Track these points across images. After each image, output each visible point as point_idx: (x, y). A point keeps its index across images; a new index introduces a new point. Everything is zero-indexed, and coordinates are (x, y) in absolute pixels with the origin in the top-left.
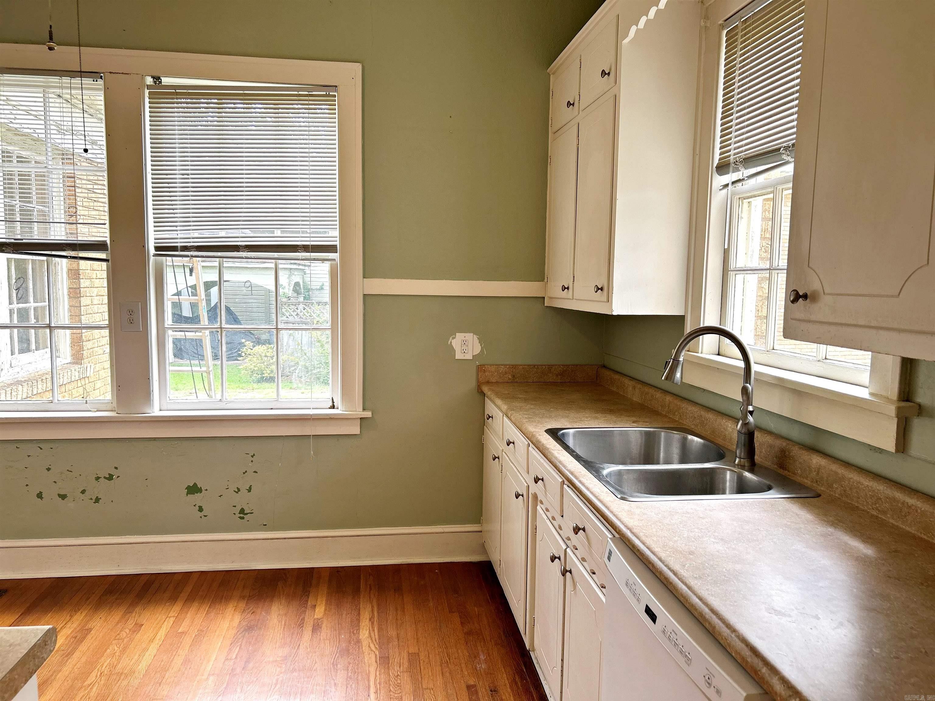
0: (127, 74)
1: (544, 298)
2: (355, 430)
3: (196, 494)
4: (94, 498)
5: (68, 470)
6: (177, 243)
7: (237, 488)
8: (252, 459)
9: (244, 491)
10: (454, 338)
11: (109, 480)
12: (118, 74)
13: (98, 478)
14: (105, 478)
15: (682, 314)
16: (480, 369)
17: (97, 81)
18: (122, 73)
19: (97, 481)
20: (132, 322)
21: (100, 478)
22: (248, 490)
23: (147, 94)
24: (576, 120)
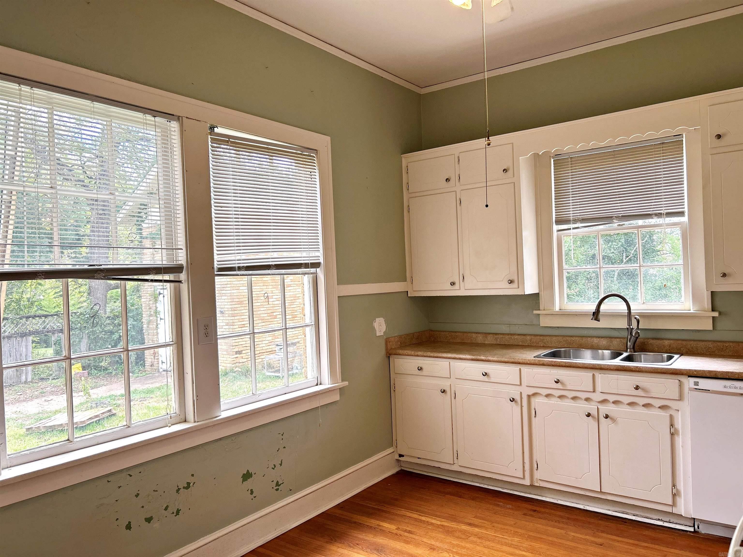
0: (198, 120)
1: (407, 292)
2: (336, 397)
3: (248, 480)
4: (175, 512)
5: (154, 491)
6: (235, 264)
7: (274, 465)
8: (282, 437)
9: (278, 466)
10: (375, 322)
11: (187, 489)
12: (192, 120)
13: (178, 490)
14: (184, 488)
15: (537, 292)
16: (387, 341)
17: (170, 122)
18: (193, 119)
19: (177, 494)
20: (207, 335)
21: (181, 489)
22: (280, 464)
23: (210, 140)
24: (453, 189)
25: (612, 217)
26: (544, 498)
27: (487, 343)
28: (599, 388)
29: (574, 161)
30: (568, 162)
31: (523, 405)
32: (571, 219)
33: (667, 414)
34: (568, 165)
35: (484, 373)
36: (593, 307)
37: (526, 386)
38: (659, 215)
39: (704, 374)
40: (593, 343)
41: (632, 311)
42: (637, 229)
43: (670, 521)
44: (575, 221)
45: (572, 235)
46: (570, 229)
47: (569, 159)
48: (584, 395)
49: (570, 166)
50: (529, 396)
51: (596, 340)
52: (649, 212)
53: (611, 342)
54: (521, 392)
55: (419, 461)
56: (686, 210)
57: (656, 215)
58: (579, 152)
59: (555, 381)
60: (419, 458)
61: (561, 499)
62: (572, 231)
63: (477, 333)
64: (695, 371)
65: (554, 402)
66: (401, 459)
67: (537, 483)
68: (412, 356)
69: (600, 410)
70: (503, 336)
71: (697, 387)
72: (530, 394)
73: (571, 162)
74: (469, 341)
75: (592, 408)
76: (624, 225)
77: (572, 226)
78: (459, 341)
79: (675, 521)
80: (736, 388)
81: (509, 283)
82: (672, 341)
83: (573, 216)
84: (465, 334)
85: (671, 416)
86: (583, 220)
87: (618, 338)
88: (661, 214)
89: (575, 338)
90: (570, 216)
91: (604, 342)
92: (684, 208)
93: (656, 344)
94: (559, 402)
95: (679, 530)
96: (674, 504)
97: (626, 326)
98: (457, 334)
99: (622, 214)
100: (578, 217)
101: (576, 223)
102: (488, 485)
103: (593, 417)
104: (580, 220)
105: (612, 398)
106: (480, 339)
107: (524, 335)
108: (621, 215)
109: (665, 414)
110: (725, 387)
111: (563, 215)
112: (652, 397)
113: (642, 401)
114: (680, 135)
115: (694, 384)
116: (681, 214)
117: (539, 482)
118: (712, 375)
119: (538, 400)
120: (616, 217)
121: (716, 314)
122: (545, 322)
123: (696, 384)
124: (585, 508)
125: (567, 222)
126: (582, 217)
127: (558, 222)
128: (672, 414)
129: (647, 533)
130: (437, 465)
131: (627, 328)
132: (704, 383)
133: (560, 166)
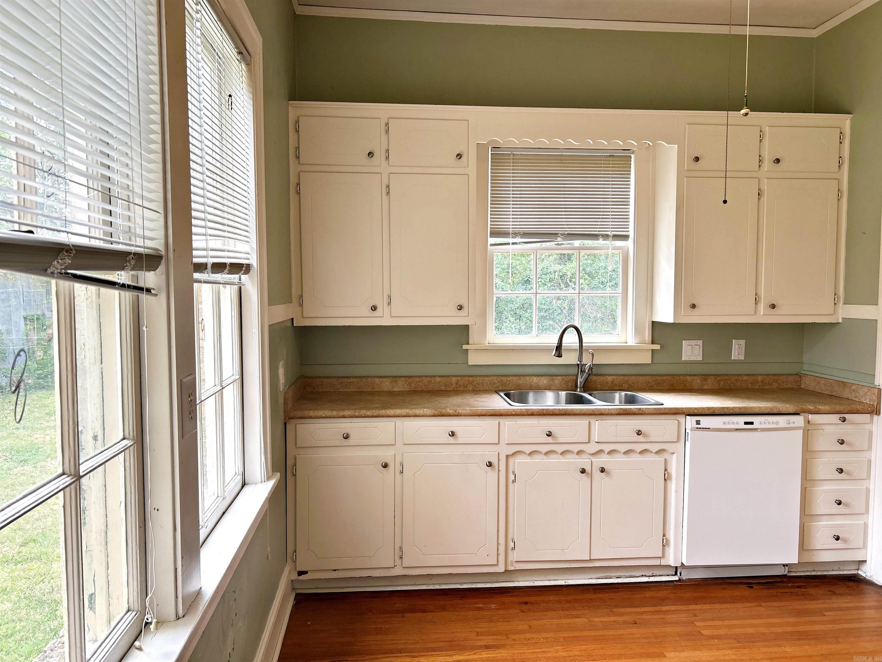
1: (293, 319)
10: (280, 368)
20: (192, 415)
24: (377, 170)
25: (557, 234)
26: (517, 583)
27: (396, 390)
28: (595, 437)
29: (516, 159)
30: (510, 159)
31: (500, 469)
32: (511, 232)
33: (662, 459)
34: (510, 163)
35: (450, 433)
36: (555, 341)
37: (507, 444)
38: (606, 237)
39: (704, 412)
40: (532, 382)
41: (584, 344)
42: (577, 251)
43: (653, 574)
44: (515, 234)
45: (511, 251)
46: (509, 244)
47: (512, 156)
48: (576, 448)
49: (512, 164)
50: (507, 456)
51: (535, 379)
52: (596, 233)
53: (553, 380)
54: (499, 453)
55: (334, 575)
56: (631, 233)
57: (603, 236)
58: (521, 150)
59: (547, 434)
60: (335, 570)
61: (536, 579)
62: (511, 246)
63: (381, 377)
64: (696, 409)
65: (539, 460)
66: (303, 577)
67: (512, 566)
68: (334, 417)
69: (593, 463)
70: (420, 379)
71: (698, 426)
72: (510, 453)
73: (513, 159)
74: (369, 390)
75: (584, 462)
76: (562, 244)
77: (511, 240)
78: (354, 390)
79: (658, 573)
80: (733, 423)
81: (458, 309)
82: (614, 377)
83: (512, 228)
84: (364, 380)
85: (666, 460)
86: (525, 235)
87: (559, 376)
88: (607, 236)
89: (511, 378)
90: (510, 228)
91: (544, 381)
92: (628, 231)
93: (599, 381)
94: (546, 460)
95: (666, 581)
96: (663, 556)
97: (576, 361)
98: (351, 380)
99: (567, 231)
100: (518, 231)
101: (515, 238)
102: (440, 584)
103: (588, 473)
104: (521, 234)
105: (607, 448)
106: (386, 385)
107: (448, 376)
108: (566, 233)
109: (660, 459)
110: (724, 423)
111: (502, 226)
112: (651, 442)
113: (639, 448)
114: (629, 150)
115: (696, 423)
116: (626, 237)
117: (514, 564)
118: (711, 412)
119: (518, 461)
120: (562, 234)
121: (657, 347)
122: (474, 359)
123: (698, 422)
124: (567, 584)
125: (505, 234)
126: (522, 231)
127: (495, 234)
128: (666, 458)
129: (648, 594)
130: (365, 574)
131: (578, 365)
132: (706, 422)
133: (498, 162)
